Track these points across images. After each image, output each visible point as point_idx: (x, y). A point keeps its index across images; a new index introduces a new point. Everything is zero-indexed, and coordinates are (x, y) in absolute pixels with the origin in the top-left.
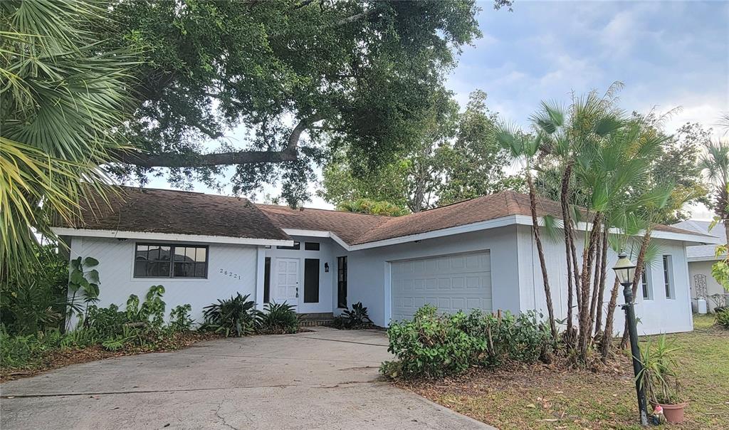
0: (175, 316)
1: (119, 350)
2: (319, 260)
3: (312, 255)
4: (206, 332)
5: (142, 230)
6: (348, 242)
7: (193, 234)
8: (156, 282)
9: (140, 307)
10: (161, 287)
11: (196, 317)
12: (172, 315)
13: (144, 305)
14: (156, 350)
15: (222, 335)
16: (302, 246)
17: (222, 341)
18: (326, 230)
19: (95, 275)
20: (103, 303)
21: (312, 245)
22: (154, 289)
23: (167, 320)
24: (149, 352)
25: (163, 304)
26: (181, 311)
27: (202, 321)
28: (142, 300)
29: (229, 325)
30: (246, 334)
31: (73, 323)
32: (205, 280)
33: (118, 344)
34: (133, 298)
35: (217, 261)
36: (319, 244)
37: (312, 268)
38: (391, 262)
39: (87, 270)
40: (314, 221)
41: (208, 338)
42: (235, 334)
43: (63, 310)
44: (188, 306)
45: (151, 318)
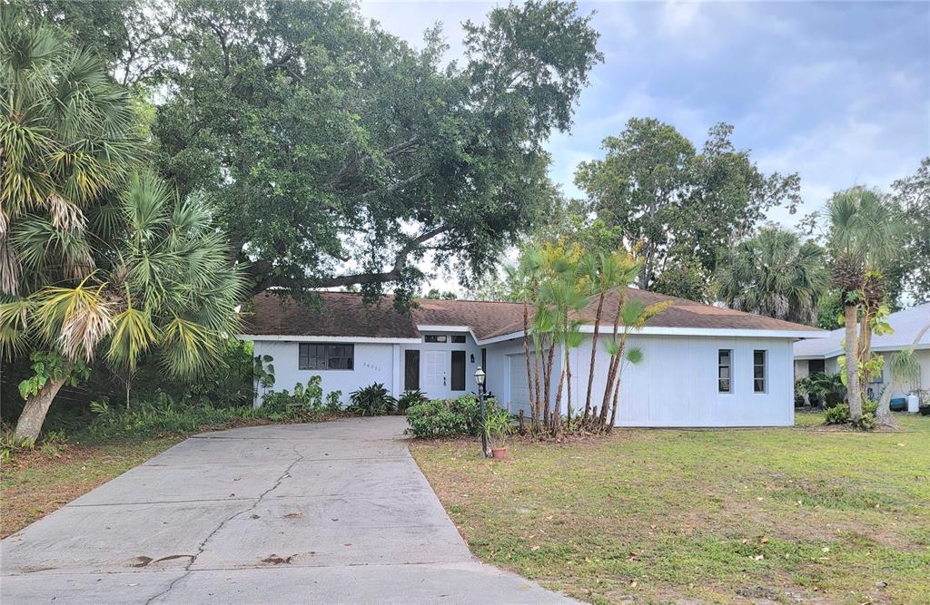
0: (330, 399)
1: (279, 420)
2: (464, 352)
3: (458, 347)
4: (351, 412)
5: (301, 334)
6: (479, 337)
7: (339, 335)
8: (315, 373)
9: (304, 392)
10: (319, 377)
11: (345, 401)
12: (327, 398)
13: (307, 391)
14: (304, 422)
15: (360, 415)
16: (449, 339)
17: (359, 419)
18: (466, 325)
19: (271, 367)
20: (278, 388)
21: (459, 338)
22: (314, 378)
23: (324, 402)
24: (299, 422)
25: (321, 390)
26: (334, 395)
27: (350, 403)
28: (305, 387)
29: (367, 407)
30: (379, 414)
31: (259, 402)
32: (350, 371)
33: (279, 416)
34: (299, 385)
35: (359, 355)
36: (465, 337)
37: (458, 358)
38: (511, 355)
39: (265, 364)
40: (460, 316)
41: (350, 416)
42: (369, 414)
43: (252, 395)
44: (340, 392)
45: (312, 401)
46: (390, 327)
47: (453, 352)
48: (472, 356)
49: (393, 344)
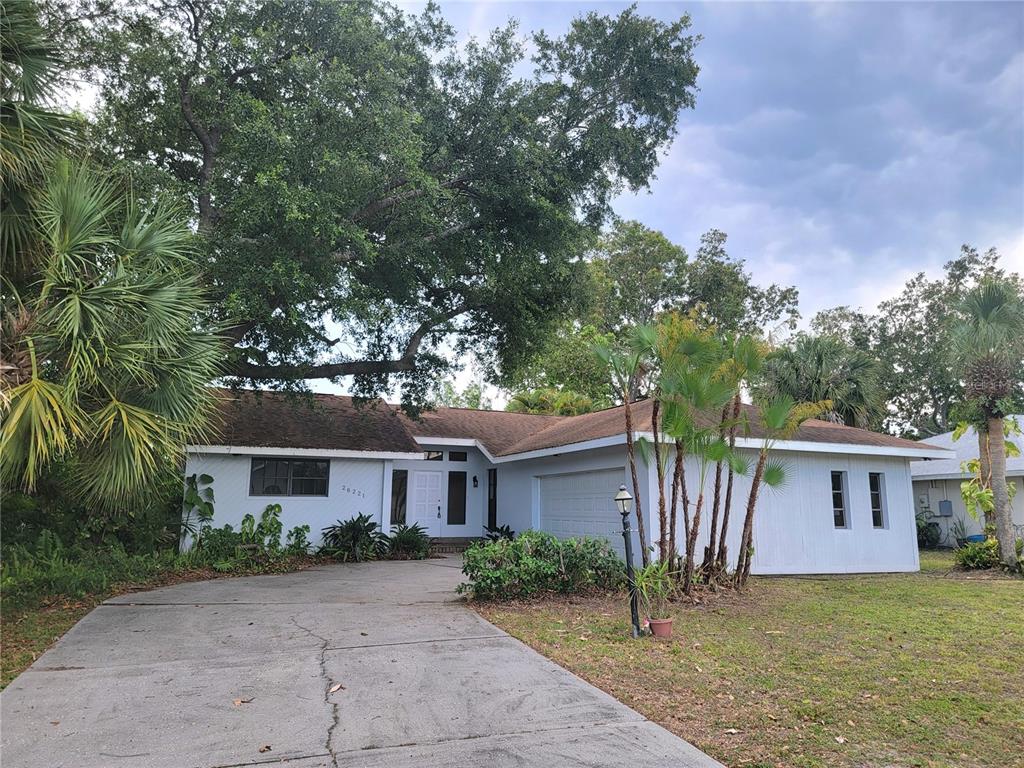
0: (293, 538)
1: (229, 571)
2: (465, 473)
3: (457, 466)
4: (325, 557)
5: (258, 445)
6: (494, 452)
7: (312, 447)
8: (273, 500)
9: (255, 528)
10: (278, 506)
11: (315, 540)
12: (289, 537)
13: (260, 526)
14: (266, 573)
15: (340, 560)
16: (446, 457)
17: (338, 567)
18: (471, 437)
19: (209, 493)
20: (217, 522)
21: (458, 455)
22: (270, 508)
23: (284, 542)
24: (258, 574)
25: (280, 524)
26: (299, 533)
27: (321, 544)
28: (258, 520)
29: (348, 549)
30: (366, 559)
31: (187, 543)
32: (325, 498)
33: (228, 565)
34: (248, 517)
35: (336, 476)
36: (466, 454)
37: (457, 481)
38: (541, 477)
39: (201, 488)
40: (460, 426)
41: (324, 563)
42: (354, 559)
43: (178, 529)
44: (307, 528)
45: (266, 540)
46: (379, 439)
47: (450, 473)
48: (475, 479)
49: (383, 461)
